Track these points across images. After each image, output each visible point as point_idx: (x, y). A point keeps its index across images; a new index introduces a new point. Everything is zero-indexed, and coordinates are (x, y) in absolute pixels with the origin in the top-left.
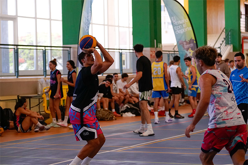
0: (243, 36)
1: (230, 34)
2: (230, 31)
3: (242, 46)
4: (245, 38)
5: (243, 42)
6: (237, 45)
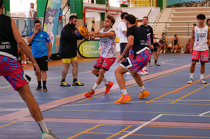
0: (85, 6)
1: (74, 4)
2: (74, 2)
3: (84, 15)
4: (87, 8)
5: (85, 11)
6: (80, 14)
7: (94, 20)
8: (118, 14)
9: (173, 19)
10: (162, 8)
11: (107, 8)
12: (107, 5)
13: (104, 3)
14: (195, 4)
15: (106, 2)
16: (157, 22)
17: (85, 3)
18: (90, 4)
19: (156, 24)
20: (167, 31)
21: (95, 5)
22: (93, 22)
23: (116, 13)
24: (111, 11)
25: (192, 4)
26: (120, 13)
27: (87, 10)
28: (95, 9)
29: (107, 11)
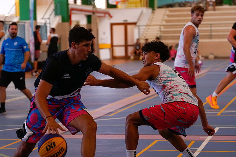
3: (70, 17)
4: (73, 9)
5: (71, 14)
6: (66, 16)
9: (167, 21)
10: (153, 9)
11: (94, 10)
12: (94, 6)
13: (90, 4)
14: (189, 4)
15: (92, 3)
16: (149, 24)
17: (71, 5)
19: (148, 27)
20: (162, 35)
23: (103, 15)
24: (99, 12)
25: (186, 3)
26: (107, 15)
27: (73, 12)
28: (82, 10)
29: (94, 13)
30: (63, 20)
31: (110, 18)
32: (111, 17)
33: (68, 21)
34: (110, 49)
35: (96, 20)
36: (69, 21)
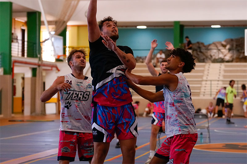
0: (13, 59)
2: (1, 54)
3: (12, 70)
4: (16, 62)
5: (13, 65)
6: (7, 69)
7: (24, 75)
8: (52, 70)
11: (40, 63)
12: (40, 59)
13: (36, 57)
14: (141, 60)
15: (39, 56)
17: (14, 57)
18: (20, 57)
21: (26, 59)
22: (23, 78)
23: (50, 68)
24: (44, 65)
25: (138, 59)
26: (54, 69)
27: (16, 64)
28: (26, 63)
29: (39, 66)
30: (5, 73)
31: (57, 71)
32: (59, 70)
33: (10, 74)
34: (56, 103)
35: (42, 73)
36: (12, 73)
